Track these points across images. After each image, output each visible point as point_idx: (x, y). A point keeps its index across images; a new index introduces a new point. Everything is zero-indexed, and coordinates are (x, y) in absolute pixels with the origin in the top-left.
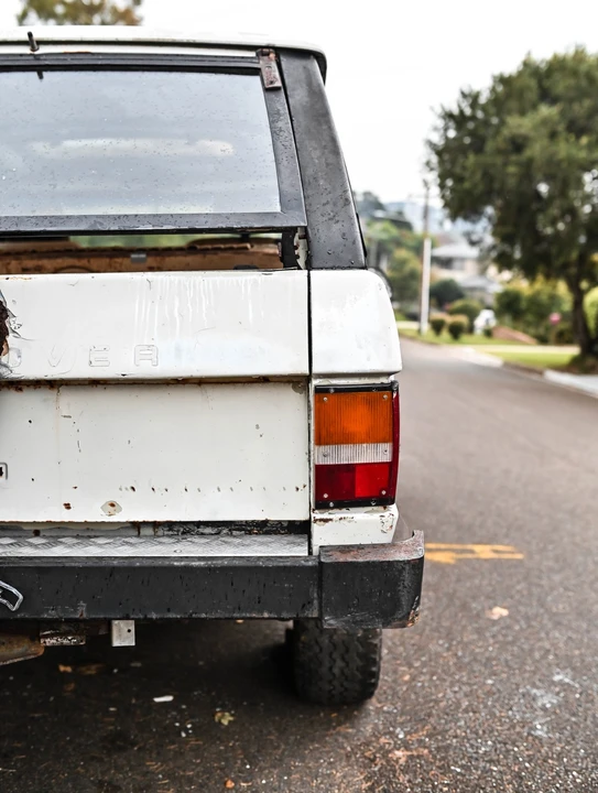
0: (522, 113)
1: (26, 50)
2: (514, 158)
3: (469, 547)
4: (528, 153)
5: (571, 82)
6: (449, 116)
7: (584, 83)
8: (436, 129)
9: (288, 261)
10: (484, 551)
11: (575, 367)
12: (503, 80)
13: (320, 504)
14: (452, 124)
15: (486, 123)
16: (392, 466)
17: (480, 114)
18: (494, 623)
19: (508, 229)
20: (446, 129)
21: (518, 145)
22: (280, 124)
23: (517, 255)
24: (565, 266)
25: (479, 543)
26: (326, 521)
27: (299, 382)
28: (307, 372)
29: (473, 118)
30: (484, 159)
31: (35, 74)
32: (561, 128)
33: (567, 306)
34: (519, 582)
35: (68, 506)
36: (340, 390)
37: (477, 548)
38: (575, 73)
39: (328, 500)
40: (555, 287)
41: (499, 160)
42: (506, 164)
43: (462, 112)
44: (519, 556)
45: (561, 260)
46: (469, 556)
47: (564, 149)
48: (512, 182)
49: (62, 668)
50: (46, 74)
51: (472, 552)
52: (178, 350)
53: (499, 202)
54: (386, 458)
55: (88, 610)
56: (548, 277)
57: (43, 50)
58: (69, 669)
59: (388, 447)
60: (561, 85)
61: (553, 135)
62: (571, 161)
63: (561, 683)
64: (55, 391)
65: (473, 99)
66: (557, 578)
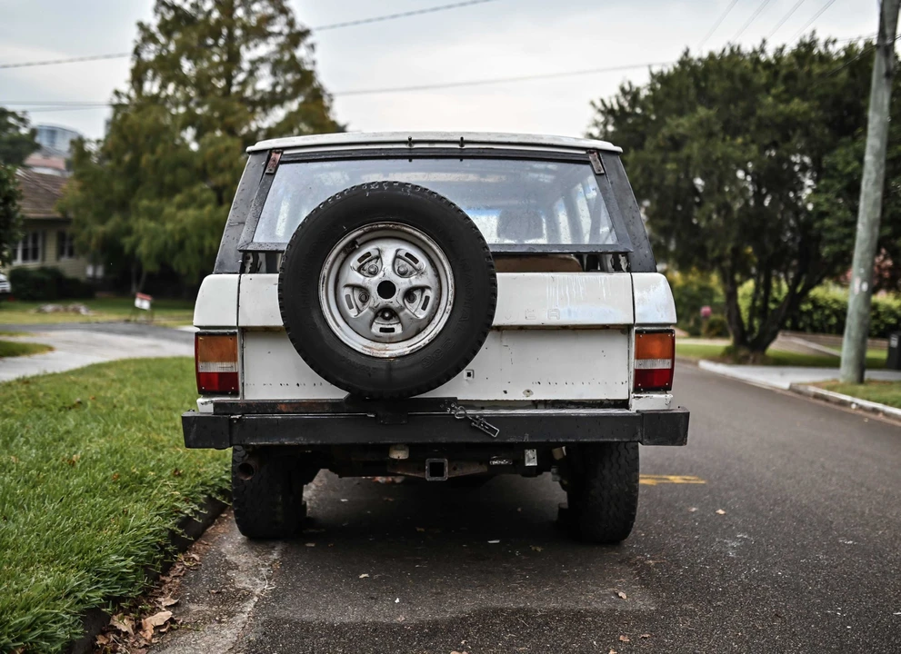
0: (681, 113)
1: (458, 146)
2: (672, 155)
3: (664, 477)
4: (685, 152)
5: (727, 84)
6: (608, 112)
7: (739, 86)
8: (596, 124)
9: (617, 268)
10: (676, 479)
11: (729, 357)
12: (660, 78)
13: (636, 390)
14: (611, 119)
15: (646, 119)
16: (671, 371)
17: (638, 110)
18: (693, 513)
19: (664, 223)
20: (605, 124)
21: (676, 143)
22: (608, 195)
23: (672, 247)
24: (719, 260)
25: (672, 474)
26: (640, 397)
27: (624, 329)
28: (632, 322)
29: (634, 114)
30: (643, 154)
31: (459, 160)
32: (717, 128)
33: (720, 298)
34: (706, 495)
35: (505, 392)
36: (648, 332)
37: (672, 478)
38: (730, 75)
39: (641, 387)
40: (708, 279)
41: (658, 157)
42: (664, 161)
43: (621, 107)
44: (703, 482)
45: (716, 253)
46: (666, 481)
47: (720, 148)
48: (670, 179)
49: (418, 529)
50: (464, 160)
51: (668, 479)
52: (569, 312)
53: (656, 196)
54: (669, 367)
55: (530, 437)
56: (702, 269)
57: (466, 146)
58: (423, 530)
59: (670, 361)
60: (718, 87)
61: (711, 135)
62: (726, 159)
63: (741, 538)
64: (499, 333)
65: (633, 95)
66: (732, 493)
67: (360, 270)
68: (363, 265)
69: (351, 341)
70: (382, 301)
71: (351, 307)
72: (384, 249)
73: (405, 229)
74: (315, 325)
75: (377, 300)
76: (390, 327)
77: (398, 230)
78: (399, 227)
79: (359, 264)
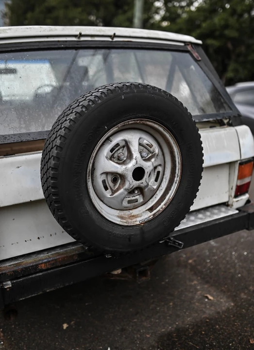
13: (236, 196)
26: (238, 201)
28: (240, 159)
57: (115, 39)
67: (111, 158)
68: (114, 153)
69: (111, 217)
70: (136, 183)
71: (106, 188)
72: (131, 140)
73: (148, 123)
74: (87, 212)
75: (131, 183)
76: (134, 198)
77: (143, 124)
78: (144, 122)
79: (111, 154)
